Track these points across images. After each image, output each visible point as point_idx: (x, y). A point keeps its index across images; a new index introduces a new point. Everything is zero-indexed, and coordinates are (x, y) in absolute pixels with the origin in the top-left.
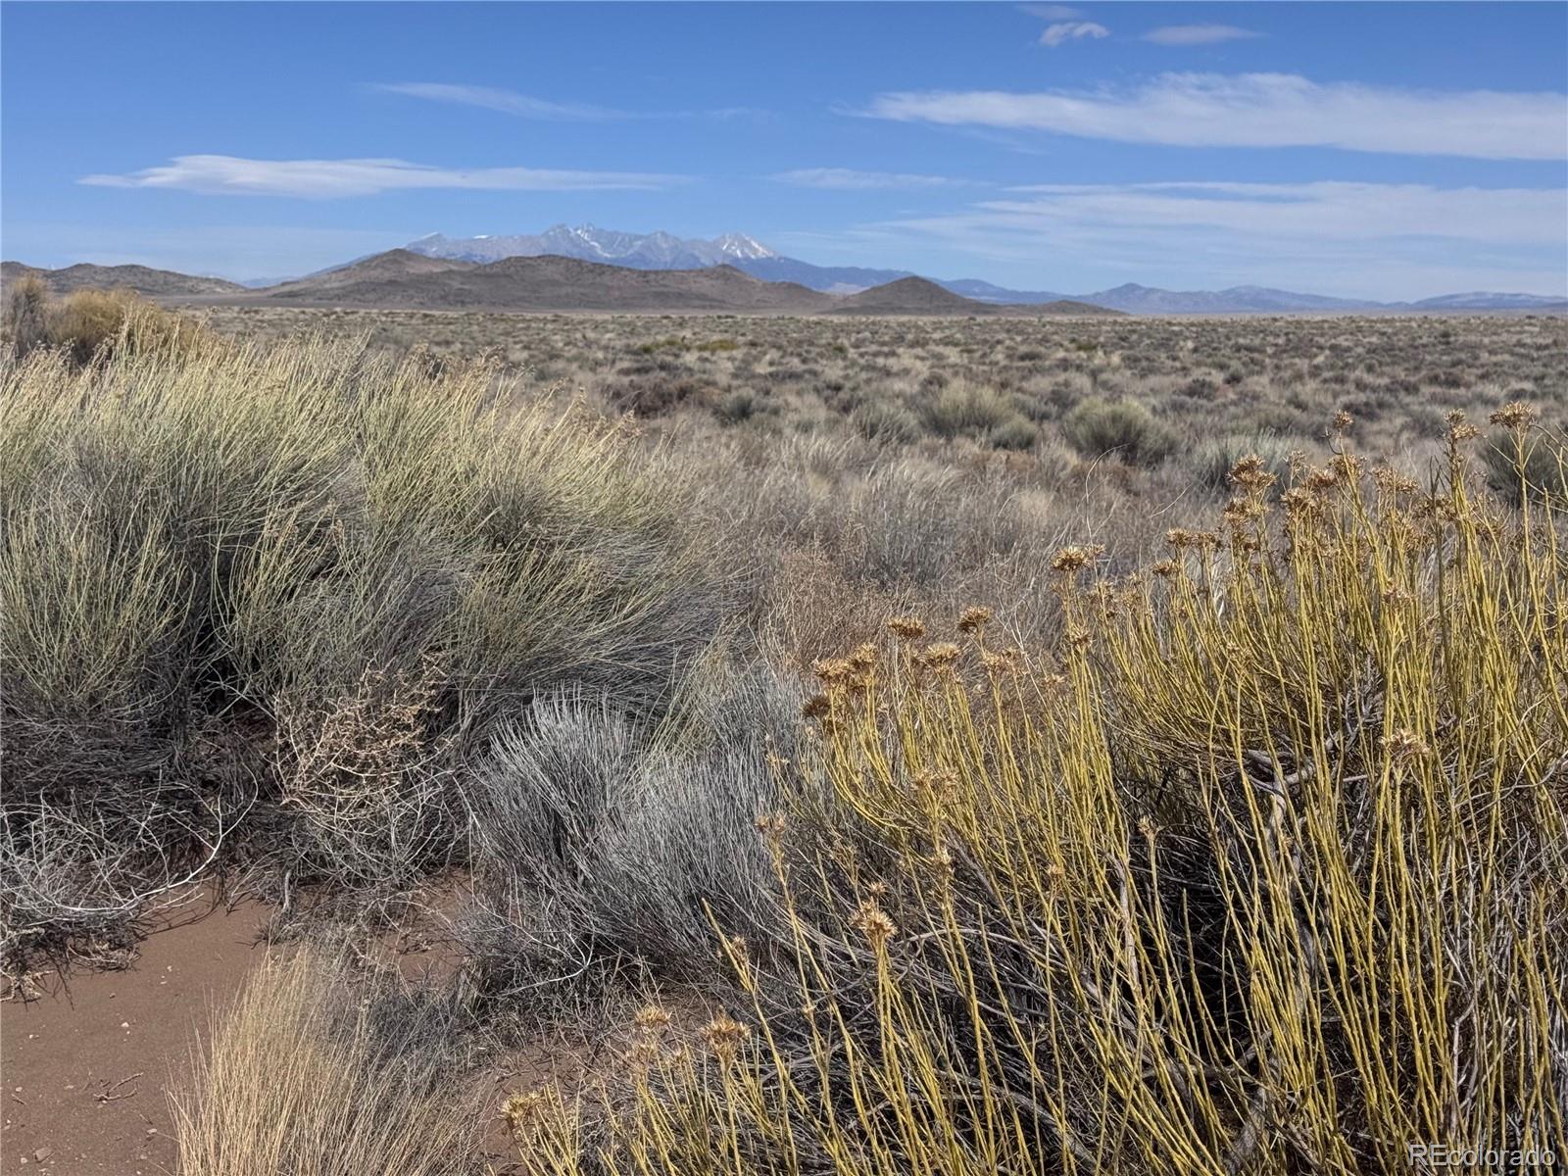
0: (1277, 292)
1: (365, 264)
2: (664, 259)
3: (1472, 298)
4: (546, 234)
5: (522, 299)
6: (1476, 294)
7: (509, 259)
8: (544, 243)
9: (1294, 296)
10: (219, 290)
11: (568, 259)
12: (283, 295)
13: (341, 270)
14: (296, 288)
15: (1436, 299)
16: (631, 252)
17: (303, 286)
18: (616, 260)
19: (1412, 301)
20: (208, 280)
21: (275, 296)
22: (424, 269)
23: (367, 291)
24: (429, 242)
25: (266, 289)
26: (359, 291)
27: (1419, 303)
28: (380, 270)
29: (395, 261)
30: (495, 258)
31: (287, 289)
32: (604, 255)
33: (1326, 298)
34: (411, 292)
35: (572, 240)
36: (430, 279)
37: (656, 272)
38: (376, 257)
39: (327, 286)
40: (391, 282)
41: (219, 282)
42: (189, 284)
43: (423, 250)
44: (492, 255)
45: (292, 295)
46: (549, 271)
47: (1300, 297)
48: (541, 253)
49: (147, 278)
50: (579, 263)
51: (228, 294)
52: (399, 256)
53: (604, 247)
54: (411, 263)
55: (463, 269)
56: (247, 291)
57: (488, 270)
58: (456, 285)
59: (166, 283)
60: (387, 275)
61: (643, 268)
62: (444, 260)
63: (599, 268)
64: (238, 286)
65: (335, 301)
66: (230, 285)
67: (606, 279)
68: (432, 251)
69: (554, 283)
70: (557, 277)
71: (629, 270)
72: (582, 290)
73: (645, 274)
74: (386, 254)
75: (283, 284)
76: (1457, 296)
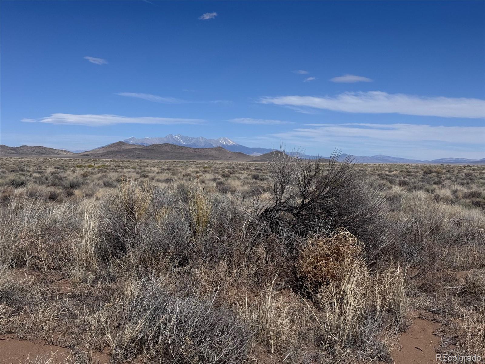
0: (389, 157)
1: (109, 146)
2: (202, 145)
3: (449, 159)
4: (166, 137)
5: (157, 157)
6: (450, 158)
7: (154, 145)
8: (165, 140)
9: (394, 158)
10: (65, 153)
11: (172, 145)
12: (84, 155)
13: (102, 148)
14: (89, 153)
15: (437, 160)
16: (191, 143)
17: (90, 153)
18: (187, 145)
19: (430, 160)
20: (62, 151)
21: (82, 155)
22: (128, 147)
23: (110, 154)
24: (130, 139)
25: (79, 153)
26: (107, 154)
27: (432, 161)
28: (114, 148)
29: (119, 145)
30: (150, 144)
31: (86, 153)
32: (183, 143)
33: (404, 159)
34: (123, 154)
35: (174, 139)
36: (129, 151)
37: (198, 149)
38: (114, 144)
39: (98, 152)
40: (117, 151)
41: (65, 151)
42: (56, 152)
43: (128, 142)
44: (149, 143)
45: (87, 155)
46: (166, 148)
47: (396, 158)
48: (164, 143)
49: (43, 150)
50: (175, 146)
51: (68, 154)
52: (120, 143)
53: (183, 141)
54: (124, 146)
55: (139, 147)
56: (74, 154)
57: (147, 148)
58: (137, 152)
59: (49, 152)
60: (117, 149)
61: (195, 148)
62: (134, 145)
63: (181, 147)
64: (71, 152)
65: (100, 157)
66: (69, 152)
67: (183, 151)
68: (131, 142)
69: (167, 152)
70: (168, 150)
71: (190, 148)
72: (176, 154)
73: (195, 149)
74: (116, 143)
75: (85, 152)
76: (444, 159)
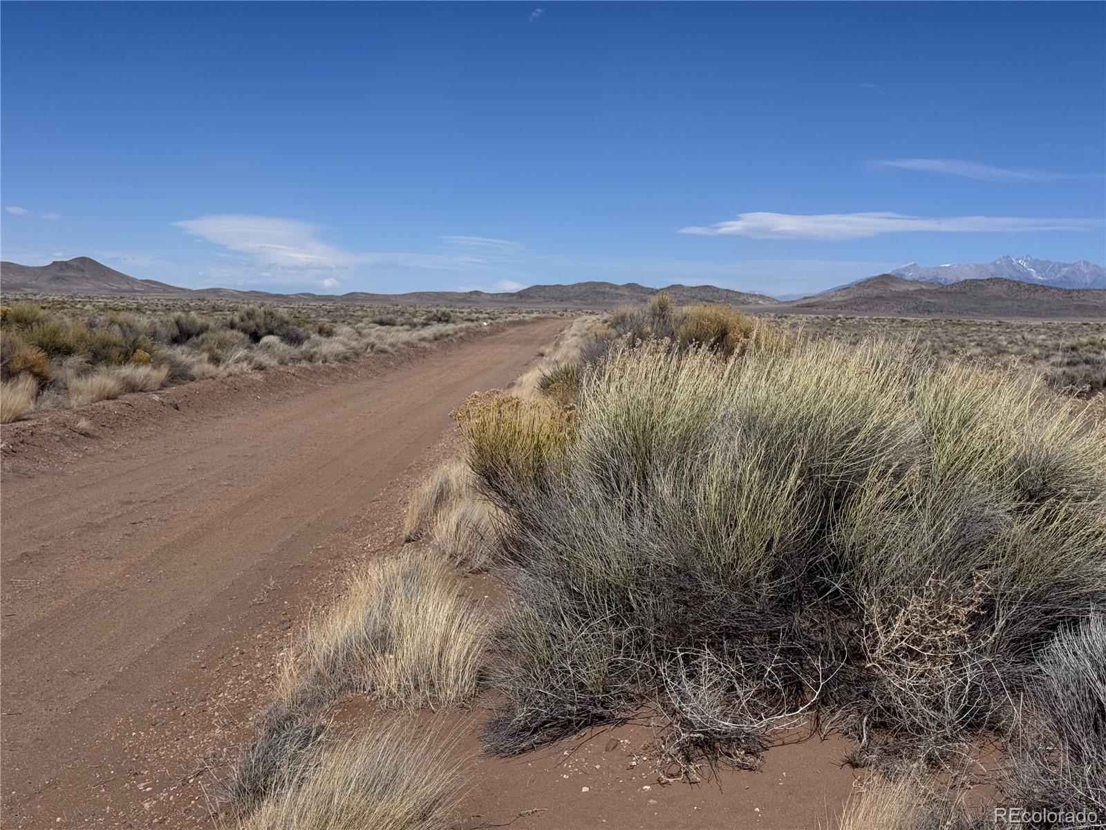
1: (861, 285)
2: (1085, 279)
4: (994, 264)
5: (973, 310)
7: (966, 280)
8: (992, 269)
10: (761, 302)
11: (1010, 281)
12: (803, 306)
13: (844, 289)
14: (813, 300)
16: (1058, 276)
17: (816, 300)
18: (1046, 282)
20: (755, 295)
21: (798, 306)
22: (902, 288)
23: (862, 304)
24: (907, 269)
25: (792, 302)
26: (855, 303)
28: (871, 289)
29: (882, 282)
30: (955, 280)
31: (806, 301)
32: (1038, 278)
34: (892, 304)
35: (1014, 268)
36: (906, 295)
37: (1079, 291)
38: (869, 280)
39: (834, 300)
40: (878, 297)
41: (762, 297)
42: (741, 299)
43: (902, 275)
44: (952, 278)
45: (809, 306)
46: (996, 289)
48: (989, 277)
49: (715, 294)
50: (1019, 283)
51: (767, 304)
52: (885, 279)
53: (1038, 272)
54: (893, 284)
55: (930, 288)
56: (779, 303)
57: (949, 289)
58: (925, 299)
59: (727, 297)
60: (876, 292)
61: (1068, 288)
62: (917, 282)
63: (1034, 287)
64: (774, 300)
65: (839, 310)
66: (769, 299)
67: (1038, 295)
68: (909, 276)
69: (998, 298)
70: (1001, 294)
71: (1056, 288)
72: (1020, 304)
73: (1070, 292)
74: (876, 278)
75: (804, 298)
